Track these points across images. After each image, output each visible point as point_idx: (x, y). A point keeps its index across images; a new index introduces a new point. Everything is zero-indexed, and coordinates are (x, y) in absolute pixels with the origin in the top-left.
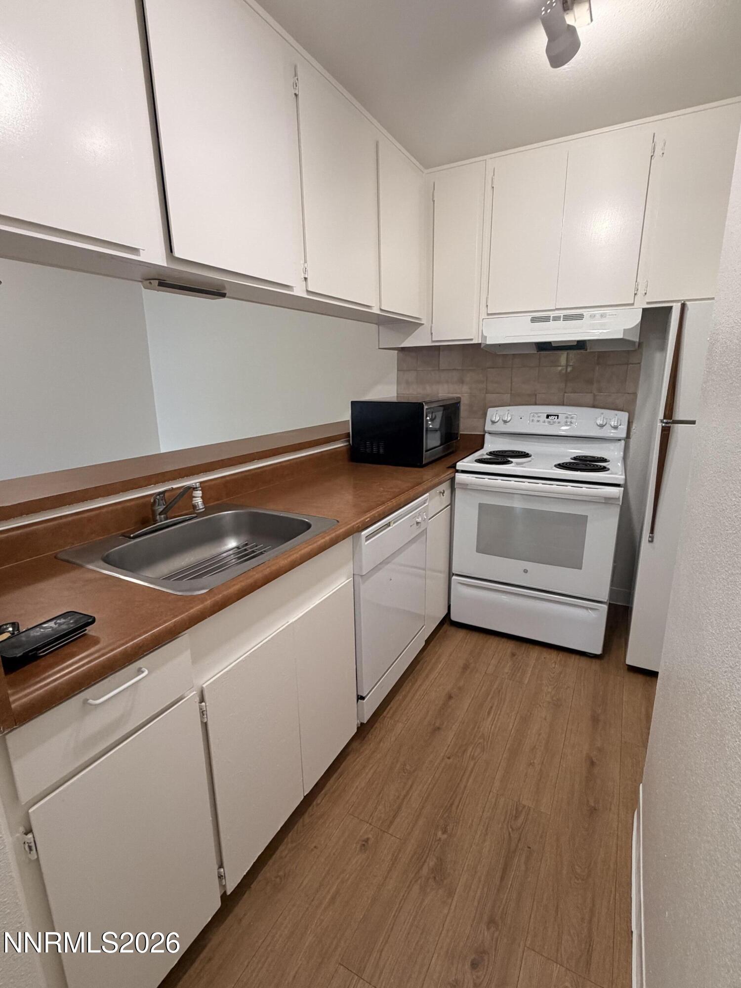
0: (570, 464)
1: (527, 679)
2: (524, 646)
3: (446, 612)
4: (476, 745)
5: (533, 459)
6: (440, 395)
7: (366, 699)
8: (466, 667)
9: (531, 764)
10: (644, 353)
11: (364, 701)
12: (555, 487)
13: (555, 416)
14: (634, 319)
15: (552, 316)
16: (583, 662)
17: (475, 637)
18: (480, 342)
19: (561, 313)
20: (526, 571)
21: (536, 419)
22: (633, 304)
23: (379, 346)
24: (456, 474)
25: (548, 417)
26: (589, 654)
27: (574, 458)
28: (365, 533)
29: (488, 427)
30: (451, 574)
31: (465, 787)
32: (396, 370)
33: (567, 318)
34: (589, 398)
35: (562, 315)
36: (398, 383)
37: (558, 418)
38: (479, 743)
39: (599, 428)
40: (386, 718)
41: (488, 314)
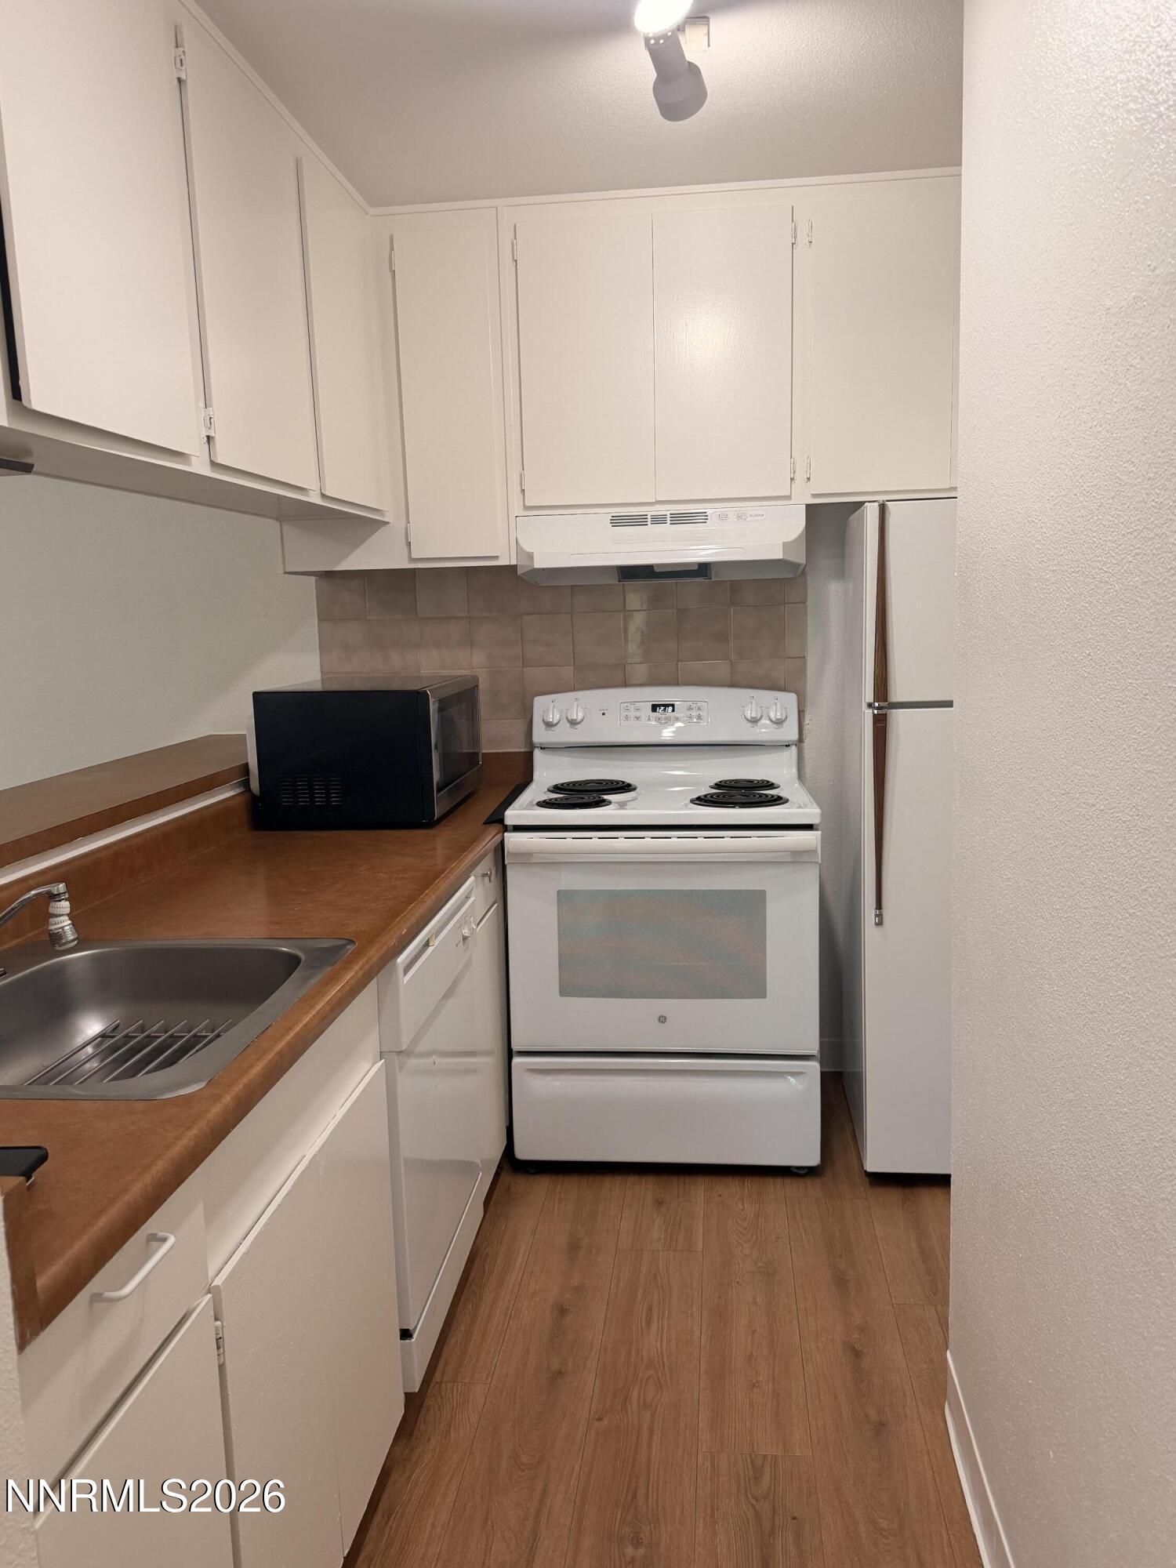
0: (718, 796)
1: (701, 1242)
2: (674, 1182)
3: (502, 1144)
4: (644, 1383)
5: (639, 794)
6: (423, 672)
7: (415, 1336)
8: (574, 1247)
9: (754, 1385)
10: (809, 583)
11: (413, 1340)
12: (700, 841)
13: (668, 705)
14: (796, 525)
15: (649, 514)
16: (790, 1187)
17: (572, 1186)
18: (514, 562)
19: (666, 510)
20: (662, 1019)
21: (632, 714)
22: (789, 497)
23: (284, 569)
24: (506, 834)
25: (654, 708)
26: (795, 1170)
27: (716, 784)
28: (402, 959)
29: (540, 735)
30: (510, 1054)
31: (649, 1459)
32: (316, 621)
33: (678, 519)
34: (723, 669)
35: (668, 513)
36: (324, 647)
37: (673, 711)
38: (649, 1378)
39: (750, 725)
40: (443, 1385)
41: (526, 508)
